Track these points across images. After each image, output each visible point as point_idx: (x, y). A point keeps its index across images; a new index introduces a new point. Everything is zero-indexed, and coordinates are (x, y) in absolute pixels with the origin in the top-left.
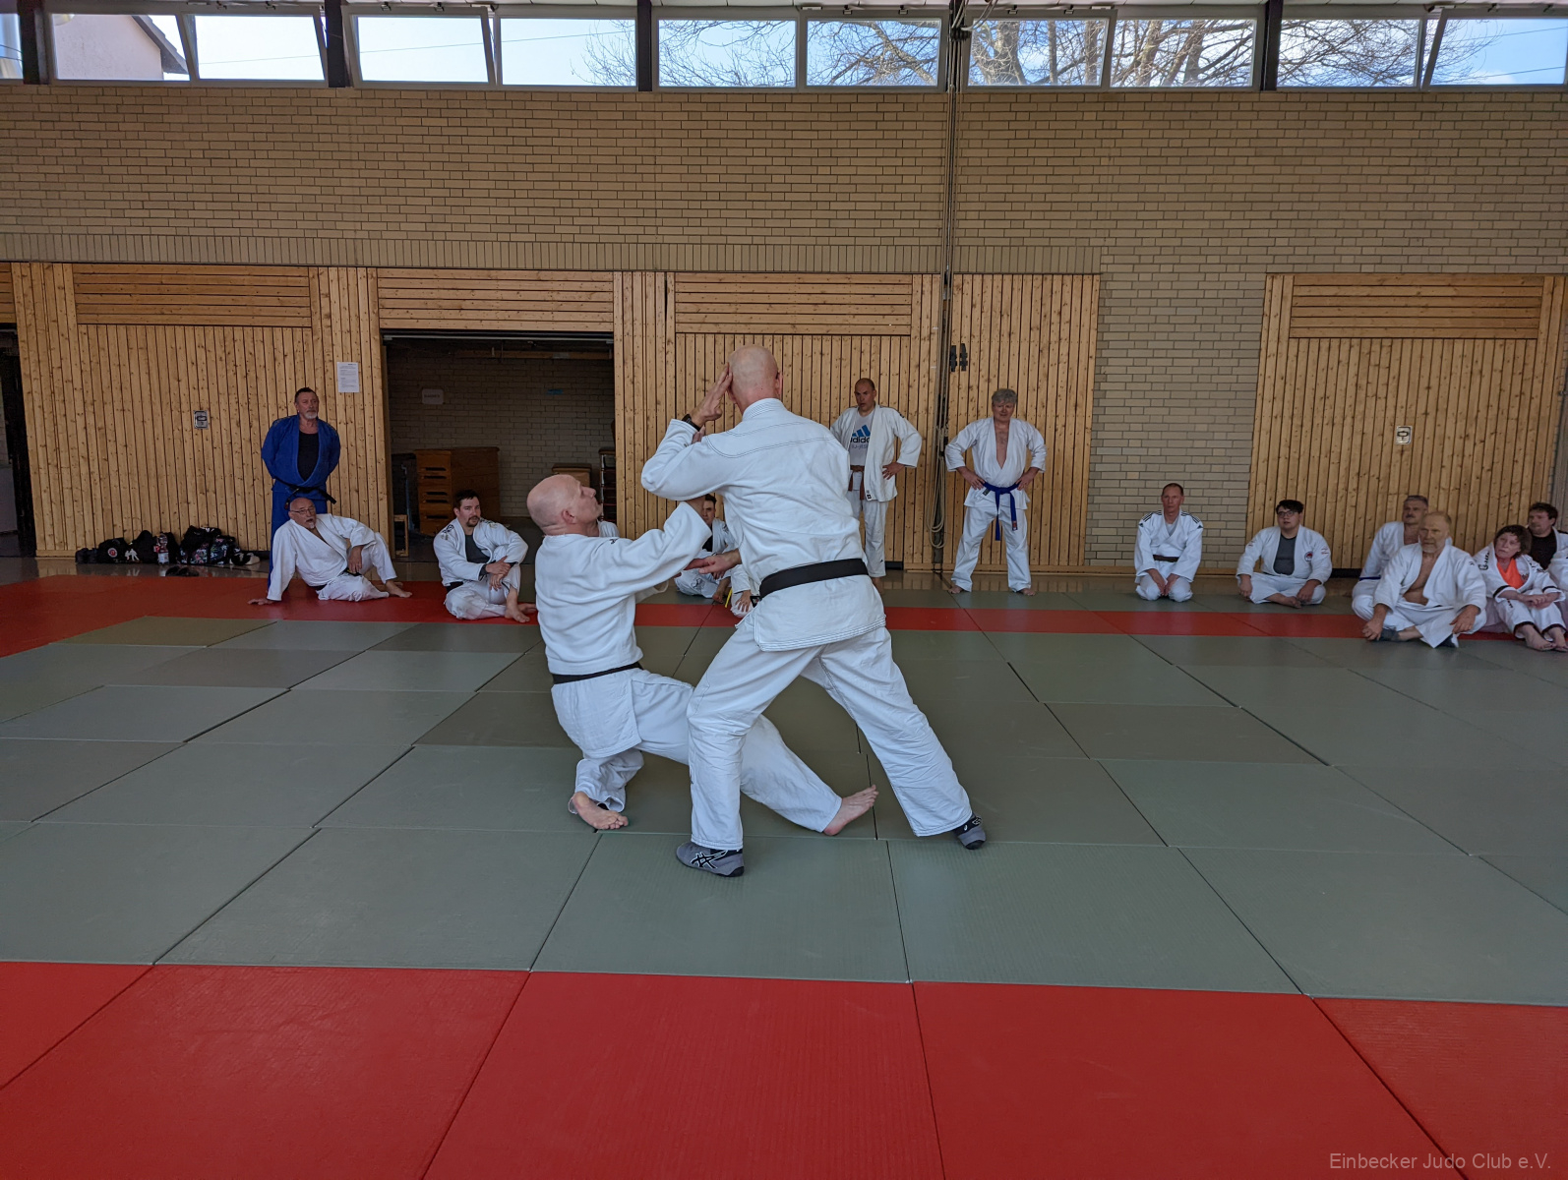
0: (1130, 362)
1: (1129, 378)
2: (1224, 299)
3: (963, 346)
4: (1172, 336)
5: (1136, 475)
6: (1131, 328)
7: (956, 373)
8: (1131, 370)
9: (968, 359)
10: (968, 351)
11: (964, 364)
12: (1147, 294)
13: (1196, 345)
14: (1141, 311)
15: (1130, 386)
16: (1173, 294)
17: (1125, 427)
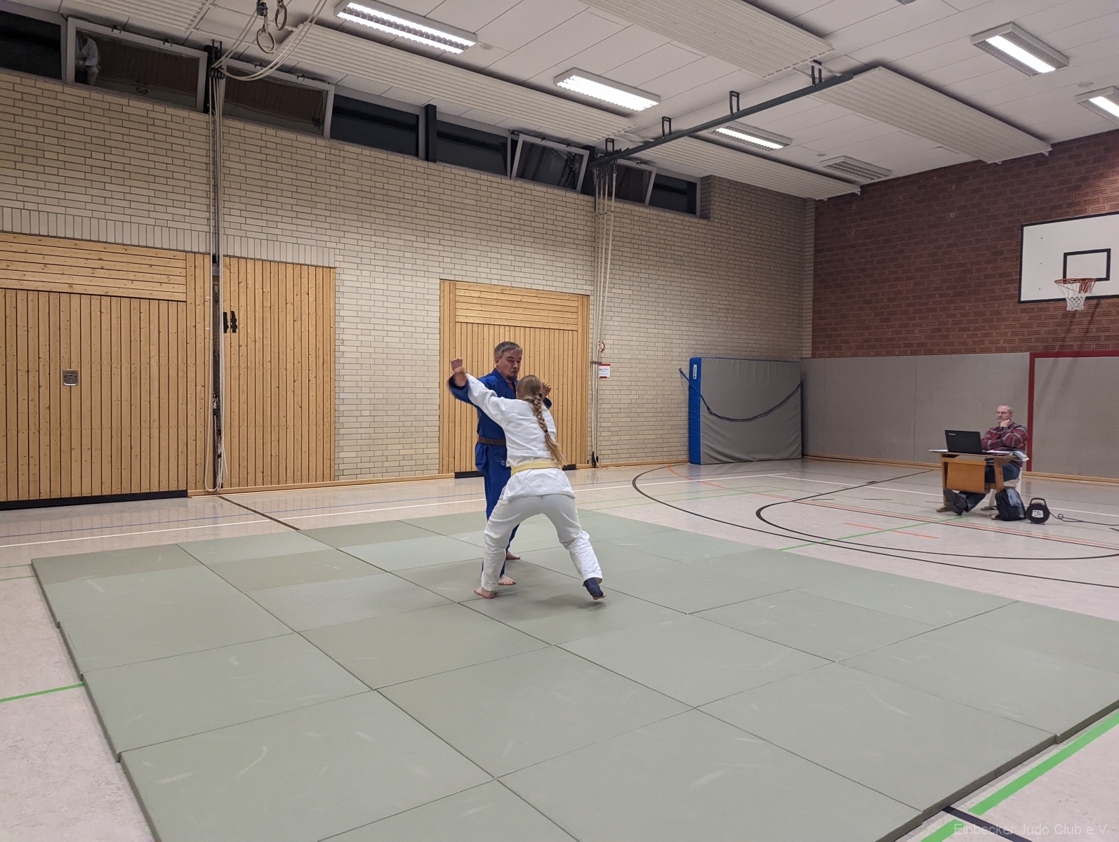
0: (359, 332)
1: (359, 344)
2: (416, 293)
3: (233, 313)
4: (386, 316)
5: (367, 413)
6: (357, 308)
7: (228, 334)
8: (360, 338)
9: (237, 324)
10: (237, 317)
11: (234, 328)
12: (366, 285)
13: (401, 323)
14: (364, 297)
15: (360, 350)
17: (358, 378)
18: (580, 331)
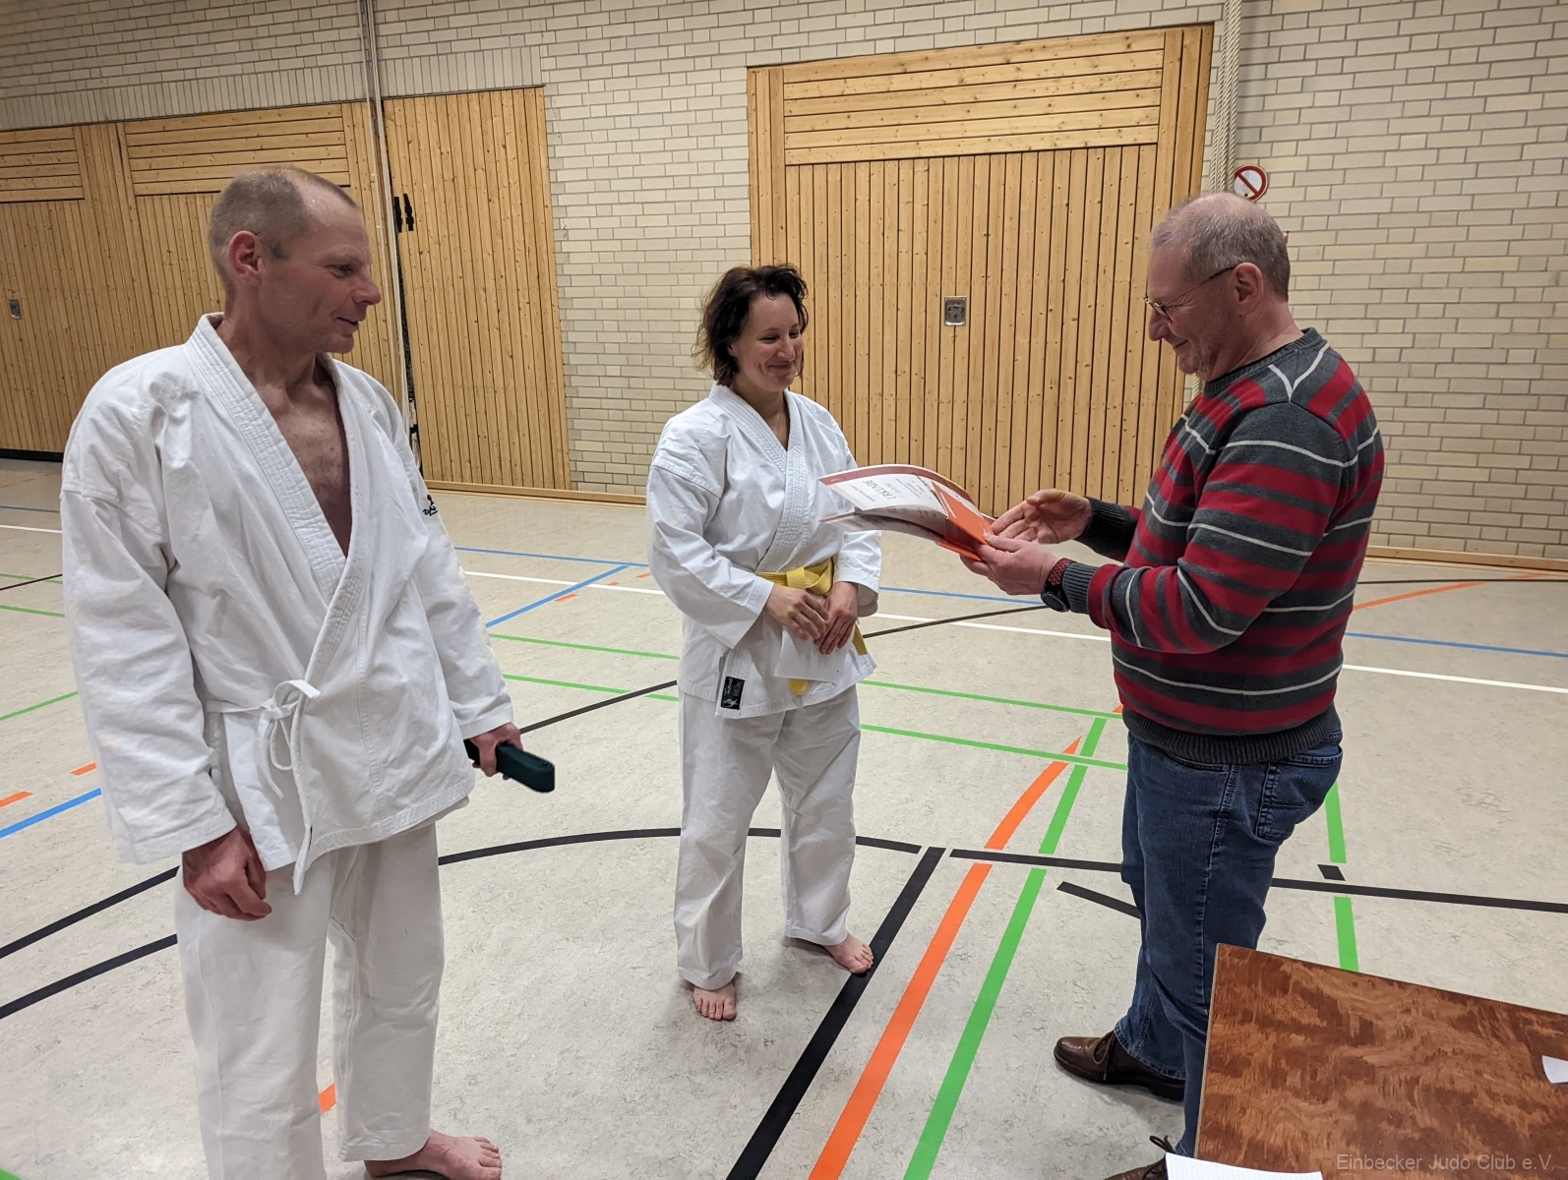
0: (591, 211)
1: (592, 235)
2: (695, 111)
3: (405, 196)
4: (640, 172)
5: (614, 371)
6: (587, 162)
7: (403, 235)
8: (595, 223)
9: (413, 215)
10: (412, 205)
11: (410, 221)
12: (599, 111)
13: (667, 183)
14: (599, 136)
15: (597, 246)
16: (631, 109)
17: (595, 303)
18: (1166, 143)
